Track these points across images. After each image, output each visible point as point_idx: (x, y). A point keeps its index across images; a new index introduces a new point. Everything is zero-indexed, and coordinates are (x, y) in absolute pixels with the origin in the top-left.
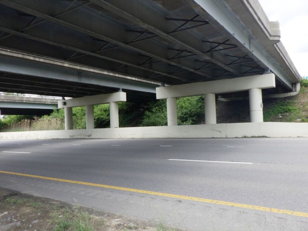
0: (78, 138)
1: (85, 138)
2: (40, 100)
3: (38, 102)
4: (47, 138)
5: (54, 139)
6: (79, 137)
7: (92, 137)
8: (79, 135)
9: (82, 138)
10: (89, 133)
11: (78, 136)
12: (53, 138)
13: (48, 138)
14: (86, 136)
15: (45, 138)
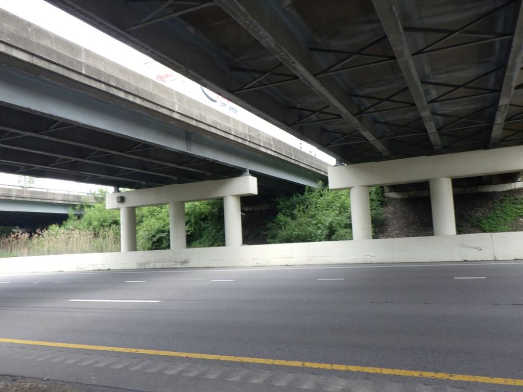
0: (156, 267)
1: (175, 266)
2: (43, 196)
3: (39, 200)
4: (82, 270)
5: (100, 270)
6: (159, 266)
7: (189, 265)
8: (159, 262)
9: (166, 267)
10: (183, 258)
11: (156, 264)
12: (98, 269)
13: (86, 269)
14: (175, 262)
15: (78, 268)
